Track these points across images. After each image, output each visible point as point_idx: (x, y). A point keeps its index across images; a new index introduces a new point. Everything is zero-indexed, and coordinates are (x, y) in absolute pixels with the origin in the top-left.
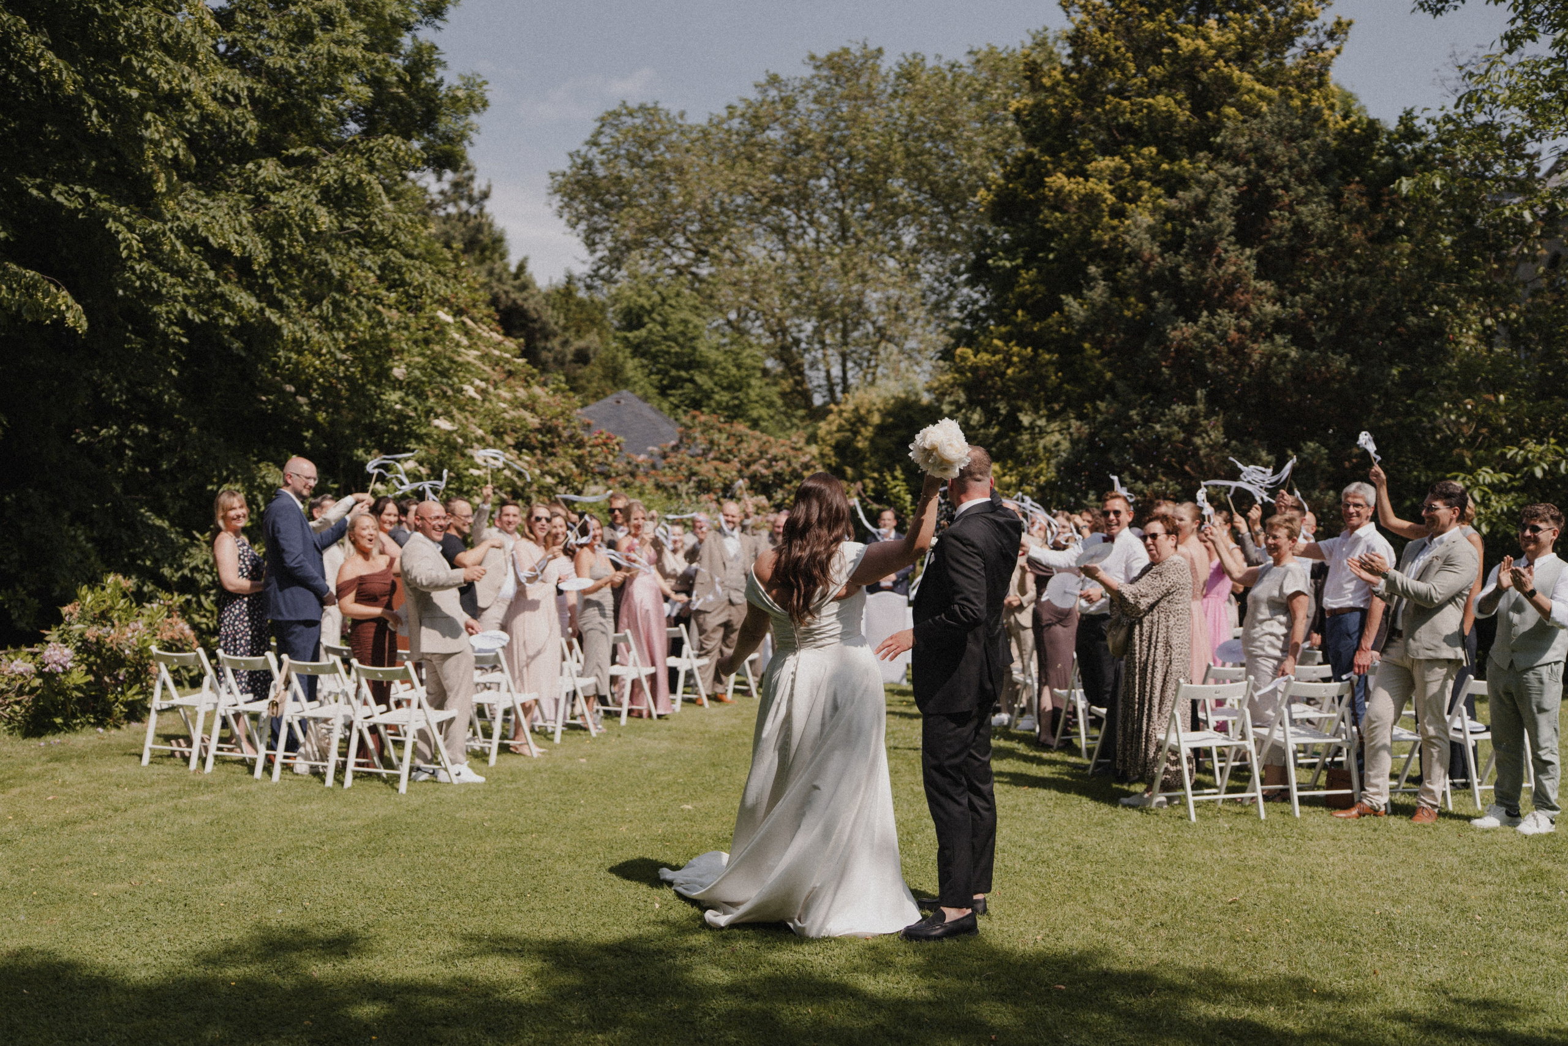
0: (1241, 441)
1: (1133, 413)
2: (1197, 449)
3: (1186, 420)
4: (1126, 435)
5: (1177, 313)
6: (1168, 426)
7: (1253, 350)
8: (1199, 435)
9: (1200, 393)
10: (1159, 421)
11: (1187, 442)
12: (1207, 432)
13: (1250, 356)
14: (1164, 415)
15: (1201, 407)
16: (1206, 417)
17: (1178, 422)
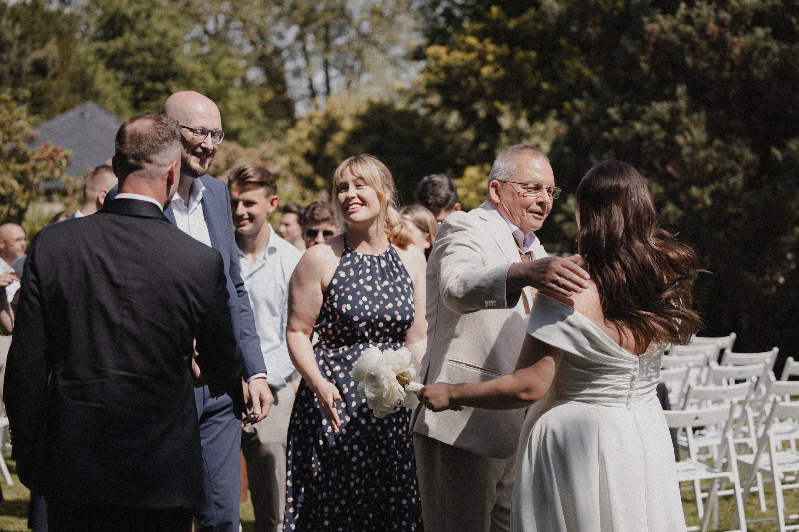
0: (724, 139)
1: (613, 112)
2: (679, 148)
3: (667, 118)
4: (606, 134)
5: (654, 5)
6: (649, 123)
7: (734, 44)
8: (681, 133)
9: (681, 90)
10: (638, 119)
11: (670, 141)
12: (688, 130)
13: (730, 50)
14: (644, 112)
15: (682, 103)
16: (688, 114)
17: (658, 120)
